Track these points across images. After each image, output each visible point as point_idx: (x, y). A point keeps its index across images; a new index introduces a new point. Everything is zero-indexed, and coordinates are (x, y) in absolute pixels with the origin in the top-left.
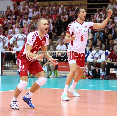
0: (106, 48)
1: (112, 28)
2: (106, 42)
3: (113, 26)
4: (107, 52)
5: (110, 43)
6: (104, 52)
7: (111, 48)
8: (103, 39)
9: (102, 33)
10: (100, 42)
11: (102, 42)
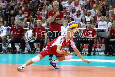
0: (8, 24)
1: (13, 5)
2: (8, 18)
3: (14, 3)
4: (9, 28)
5: (11, 19)
6: (6, 28)
7: (12, 24)
8: (5, 16)
9: (4, 10)
10: (2, 19)
11: (4, 19)
